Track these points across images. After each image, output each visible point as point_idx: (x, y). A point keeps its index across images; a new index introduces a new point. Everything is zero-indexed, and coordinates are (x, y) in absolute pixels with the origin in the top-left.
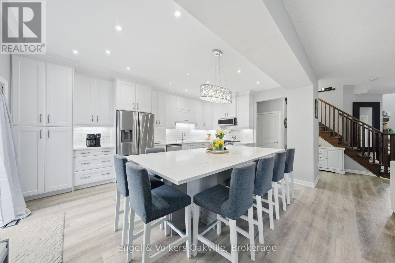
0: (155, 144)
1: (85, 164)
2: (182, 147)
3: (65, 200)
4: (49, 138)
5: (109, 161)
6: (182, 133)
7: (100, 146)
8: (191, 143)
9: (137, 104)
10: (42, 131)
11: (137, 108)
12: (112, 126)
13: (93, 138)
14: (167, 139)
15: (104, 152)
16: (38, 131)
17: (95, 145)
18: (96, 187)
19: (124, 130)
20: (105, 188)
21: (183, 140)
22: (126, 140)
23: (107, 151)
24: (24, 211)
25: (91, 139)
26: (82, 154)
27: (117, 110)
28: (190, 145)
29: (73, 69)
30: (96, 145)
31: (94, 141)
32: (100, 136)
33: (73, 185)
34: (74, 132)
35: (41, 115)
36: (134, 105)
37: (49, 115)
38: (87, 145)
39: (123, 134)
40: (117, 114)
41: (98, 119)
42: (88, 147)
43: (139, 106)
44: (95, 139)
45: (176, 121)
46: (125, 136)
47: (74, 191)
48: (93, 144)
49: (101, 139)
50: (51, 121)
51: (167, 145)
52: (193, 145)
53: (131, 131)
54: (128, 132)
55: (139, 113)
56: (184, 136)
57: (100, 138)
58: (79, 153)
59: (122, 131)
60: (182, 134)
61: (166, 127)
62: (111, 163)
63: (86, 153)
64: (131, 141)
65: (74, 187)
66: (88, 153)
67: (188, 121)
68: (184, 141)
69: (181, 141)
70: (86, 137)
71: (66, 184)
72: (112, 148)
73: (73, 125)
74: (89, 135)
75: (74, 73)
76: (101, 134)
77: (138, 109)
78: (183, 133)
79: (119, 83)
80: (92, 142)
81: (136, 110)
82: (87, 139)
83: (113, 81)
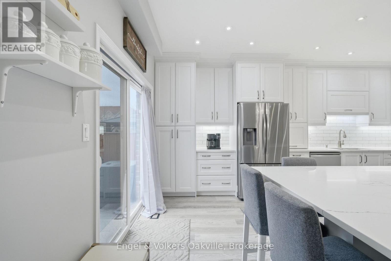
0: (290, 149)
1: (206, 168)
2: (341, 157)
3: (190, 204)
4: (177, 138)
5: (229, 168)
6: (339, 132)
7: (220, 149)
8: (362, 152)
9: (263, 91)
10: (173, 130)
11: (262, 96)
12: (232, 124)
13: (213, 139)
14: (309, 143)
15: (224, 156)
16: (170, 131)
17: (214, 148)
18: (216, 197)
19: (247, 129)
20: (226, 202)
21: (340, 146)
22: (249, 142)
23: (227, 156)
24: (162, 207)
25: (211, 140)
26: (204, 157)
27: (238, 103)
28: (358, 155)
29: (196, 63)
30: (216, 147)
31: (214, 142)
32: (220, 136)
33: (196, 190)
34: (197, 132)
35: (172, 115)
36: (259, 94)
37: (178, 115)
38: (207, 147)
39: (245, 134)
40: (238, 107)
41: (217, 116)
42: (208, 149)
43: (265, 95)
44: (215, 140)
45: (327, 113)
46: (248, 136)
47: (197, 196)
48: (213, 146)
49: (221, 140)
50: (179, 121)
51: (310, 152)
52: (367, 155)
53: (255, 130)
54: (252, 131)
55: (266, 104)
56: (342, 139)
57: (220, 138)
58: (201, 156)
59: (245, 129)
60: (338, 135)
61: (307, 124)
62: (231, 171)
63: (207, 156)
64: (255, 144)
65: (197, 192)
66: (209, 156)
67: (353, 112)
68: (343, 147)
69: (337, 147)
70: (206, 137)
71: (190, 188)
72: (232, 152)
73: (196, 124)
74: (210, 135)
75: (196, 67)
76: (221, 134)
77: (263, 98)
78: (342, 132)
79: (239, 67)
80: (212, 143)
81: (262, 100)
82: (208, 140)
83: (232, 67)
